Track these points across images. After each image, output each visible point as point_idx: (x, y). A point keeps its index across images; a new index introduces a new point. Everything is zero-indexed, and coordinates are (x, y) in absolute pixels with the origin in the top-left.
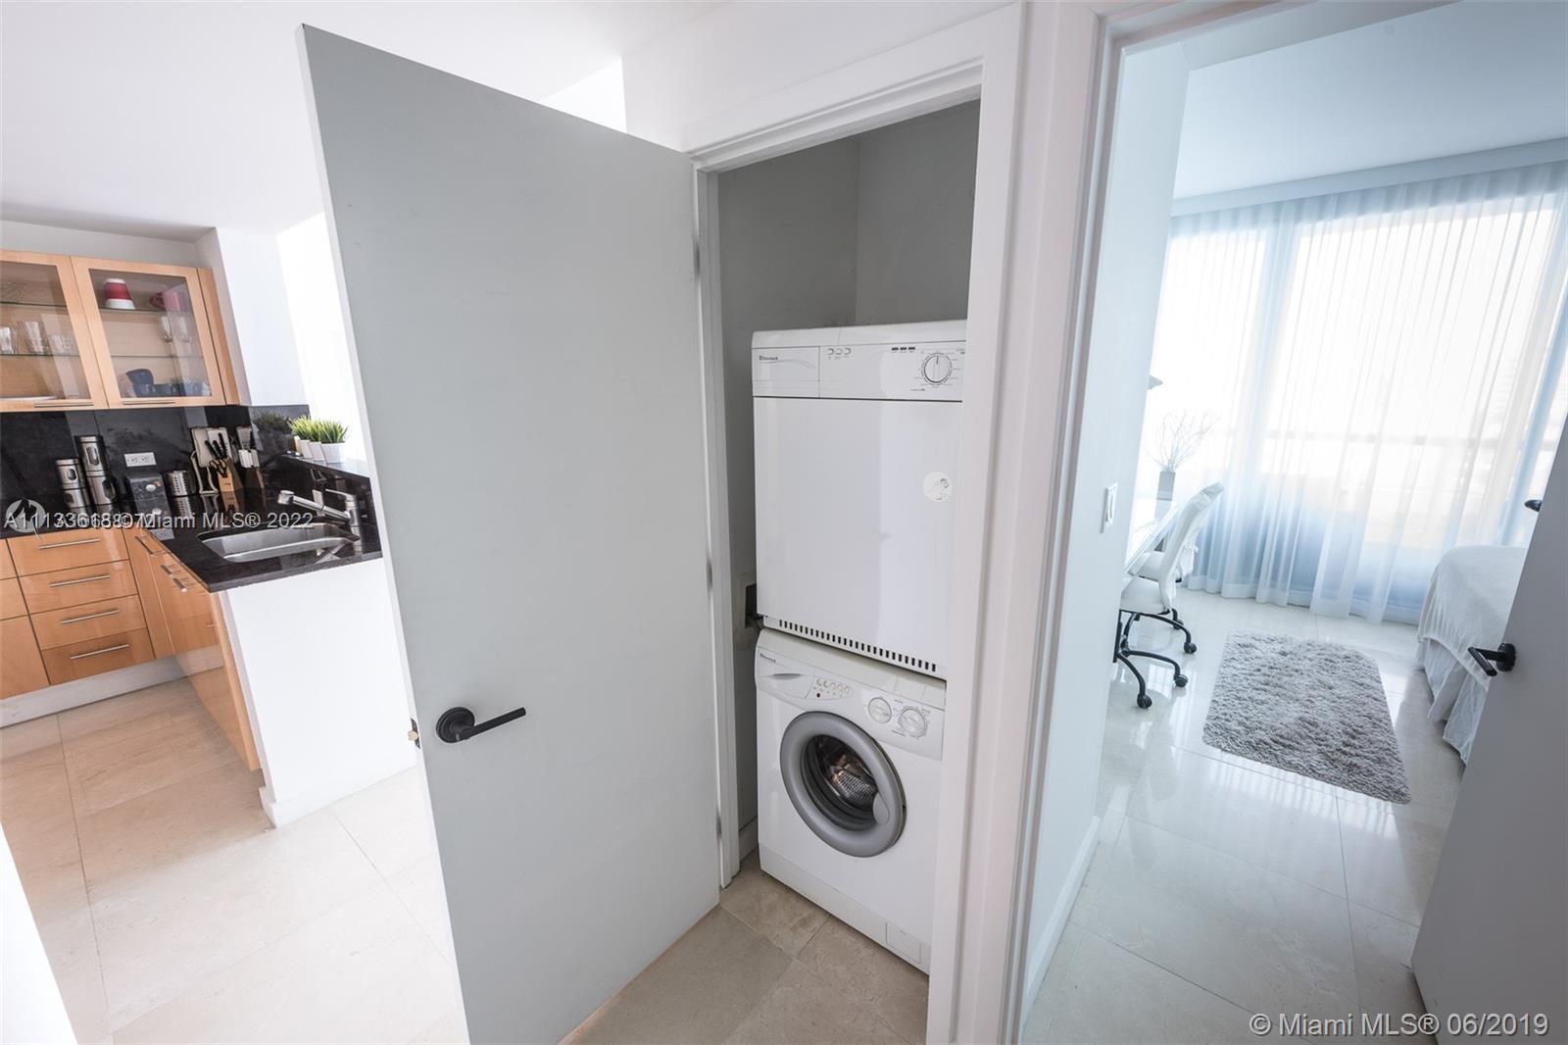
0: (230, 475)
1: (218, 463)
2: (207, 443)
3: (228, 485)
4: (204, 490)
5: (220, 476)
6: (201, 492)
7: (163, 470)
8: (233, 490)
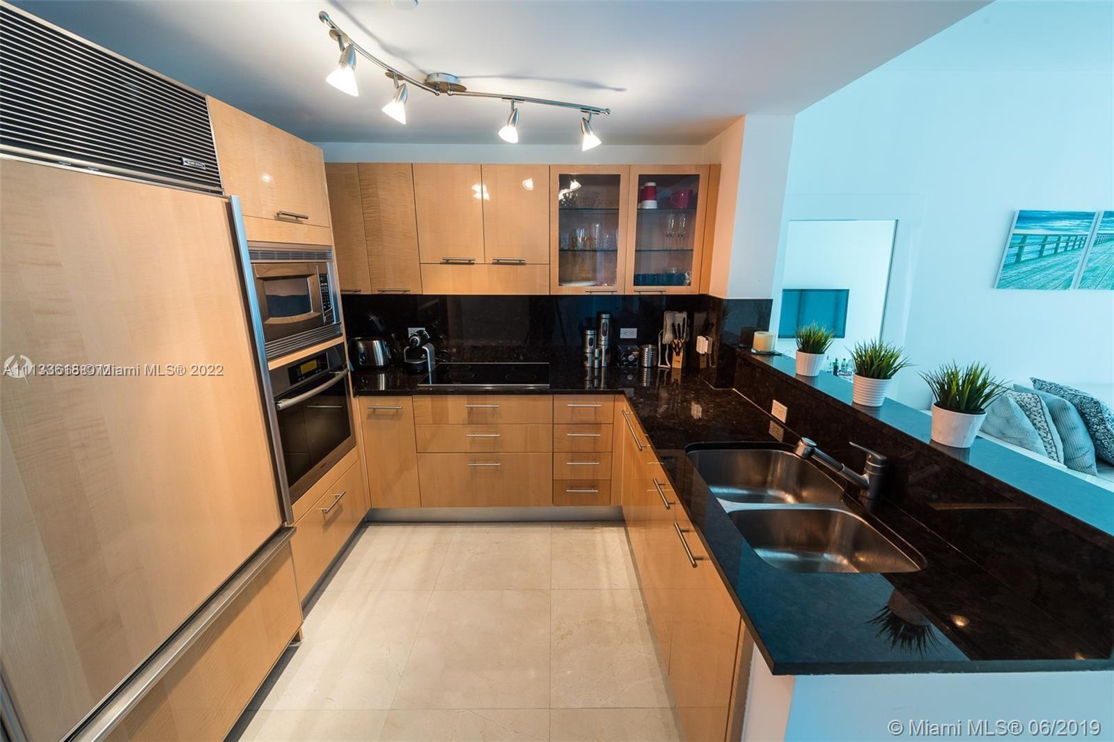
0: (681, 354)
1: (676, 343)
2: (673, 325)
3: (678, 362)
4: (661, 364)
5: (674, 353)
6: (659, 365)
7: (640, 342)
8: (680, 367)
